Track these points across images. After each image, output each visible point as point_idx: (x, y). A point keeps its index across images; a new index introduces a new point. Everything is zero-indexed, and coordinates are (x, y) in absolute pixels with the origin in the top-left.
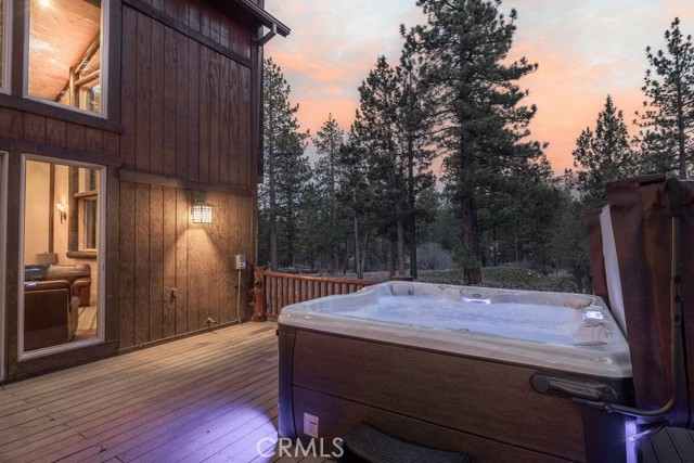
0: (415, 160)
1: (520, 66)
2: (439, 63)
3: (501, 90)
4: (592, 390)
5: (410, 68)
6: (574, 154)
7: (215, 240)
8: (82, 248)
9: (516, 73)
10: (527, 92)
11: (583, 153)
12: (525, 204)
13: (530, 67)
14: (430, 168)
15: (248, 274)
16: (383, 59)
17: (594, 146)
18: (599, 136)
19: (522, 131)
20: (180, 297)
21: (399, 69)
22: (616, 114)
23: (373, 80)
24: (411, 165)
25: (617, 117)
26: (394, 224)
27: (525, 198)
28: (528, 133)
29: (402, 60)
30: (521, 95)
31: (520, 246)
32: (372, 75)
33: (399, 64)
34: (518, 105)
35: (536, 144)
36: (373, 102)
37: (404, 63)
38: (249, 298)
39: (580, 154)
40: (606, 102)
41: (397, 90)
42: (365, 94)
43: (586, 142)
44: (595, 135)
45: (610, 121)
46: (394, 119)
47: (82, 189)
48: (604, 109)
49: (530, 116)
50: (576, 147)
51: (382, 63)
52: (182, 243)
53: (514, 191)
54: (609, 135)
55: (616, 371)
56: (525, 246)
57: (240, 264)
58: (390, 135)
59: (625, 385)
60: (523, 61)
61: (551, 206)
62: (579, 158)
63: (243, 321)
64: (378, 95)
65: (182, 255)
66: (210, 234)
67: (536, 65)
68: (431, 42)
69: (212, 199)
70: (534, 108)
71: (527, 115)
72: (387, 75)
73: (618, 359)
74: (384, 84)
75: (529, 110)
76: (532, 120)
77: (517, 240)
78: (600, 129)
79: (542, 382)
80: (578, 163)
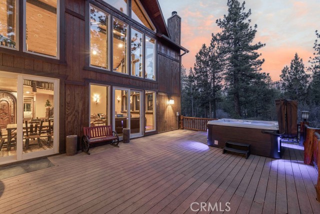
0: (216, 80)
1: (258, 44)
2: (226, 46)
3: (250, 54)
4: (272, 132)
5: (214, 47)
6: (280, 76)
7: (173, 108)
8: (124, 110)
9: (257, 47)
10: (261, 54)
11: (284, 76)
12: (259, 95)
13: (262, 45)
14: (221, 83)
15: (179, 117)
16: (204, 45)
17: (289, 73)
18: (292, 69)
19: (259, 69)
20: (167, 121)
21: (210, 48)
22: (299, 60)
23: (201, 53)
24: (214, 82)
25: (300, 61)
26: (208, 103)
27: (259, 94)
28: (261, 69)
29: (211, 44)
30: (258, 56)
31: (257, 111)
32: (200, 51)
33: (210, 45)
34: (257, 59)
35: (264, 73)
36: (201, 61)
37: (212, 46)
38: (179, 123)
39: (283, 76)
40: (295, 56)
41: (209, 56)
42: (198, 58)
43: (286, 71)
44: (290, 69)
45: (297, 63)
46: (208, 65)
47: (124, 94)
48: (294, 58)
49: (262, 63)
50: (281, 73)
51: (204, 46)
52: (167, 109)
53: (255, 91)
54: (296, 68)
55: (277, 129)
56: (259, 111)
57: (178, 114)
58: (207, 72)
59: (278, 132)
60: (259, 43)
61: (270, 96)
62: (282, 78)
63: (179, 129)
64: (203, 58)
65: (167, 112)
66: (172, 107)
67: (265, 44)
68: (223, 38)
69: (173, 98)
70: (264, 60)
71: (261, 63)
72: (206, 51)
73: (277, 128)
74: (205, 54)
75: (262, 61)
76: (262, 64)
77: (255, 109)
78: (292, 66)
79: (264, 132)
80: (282, 79)
